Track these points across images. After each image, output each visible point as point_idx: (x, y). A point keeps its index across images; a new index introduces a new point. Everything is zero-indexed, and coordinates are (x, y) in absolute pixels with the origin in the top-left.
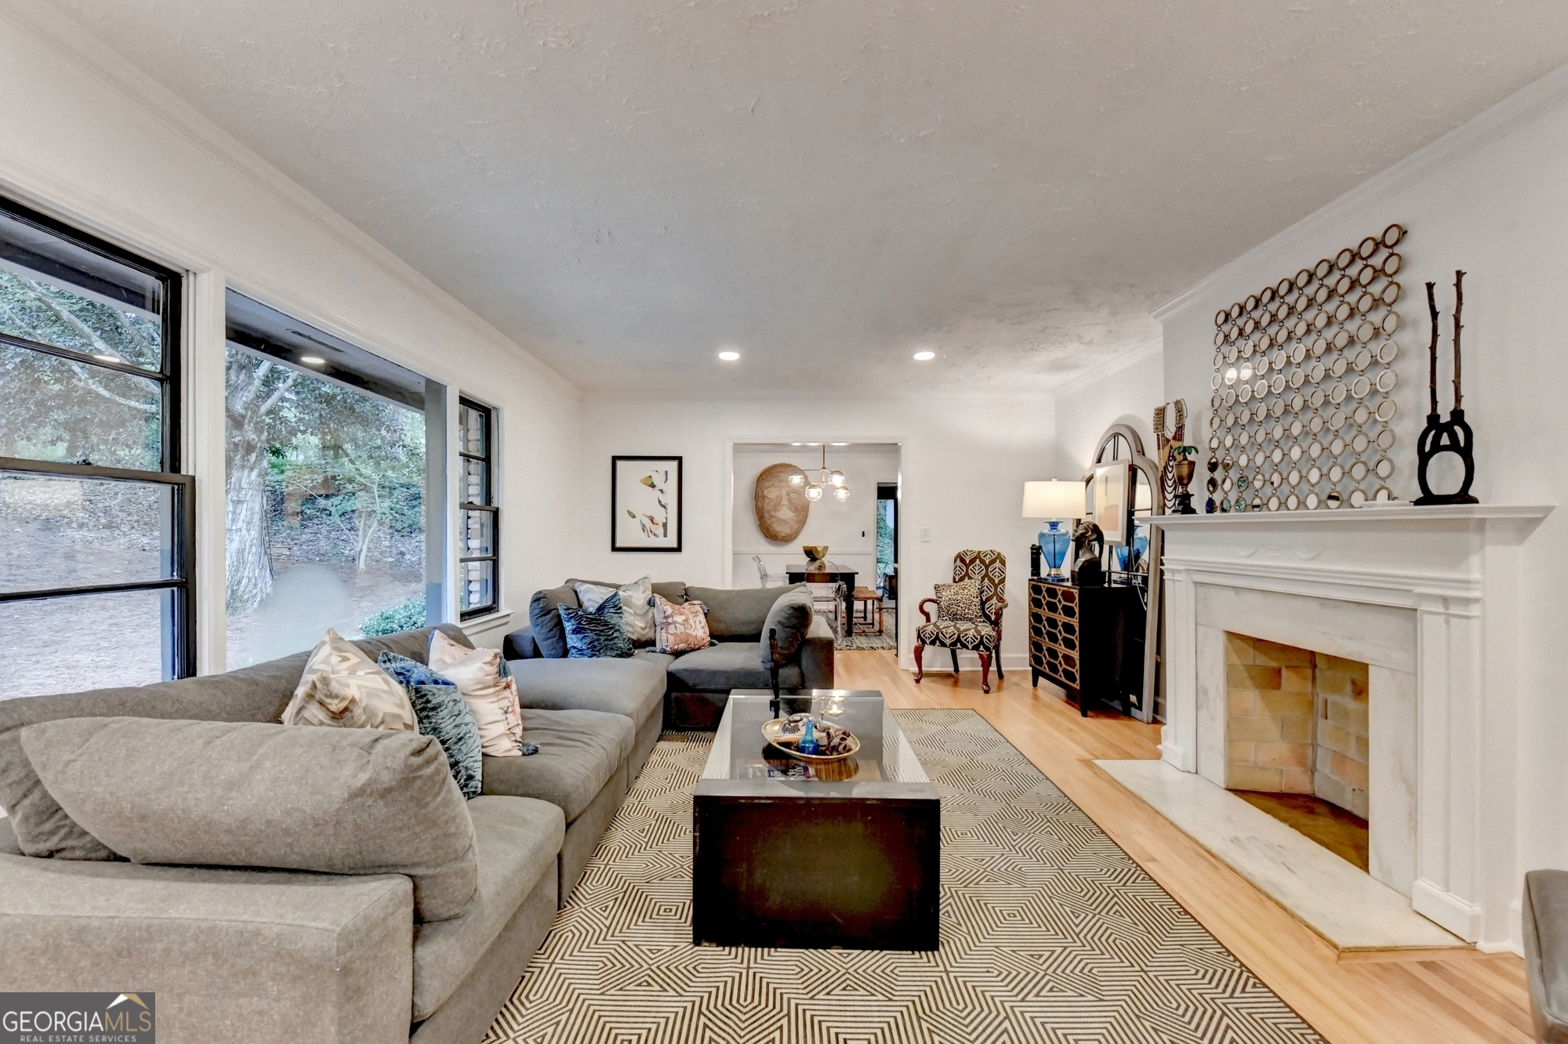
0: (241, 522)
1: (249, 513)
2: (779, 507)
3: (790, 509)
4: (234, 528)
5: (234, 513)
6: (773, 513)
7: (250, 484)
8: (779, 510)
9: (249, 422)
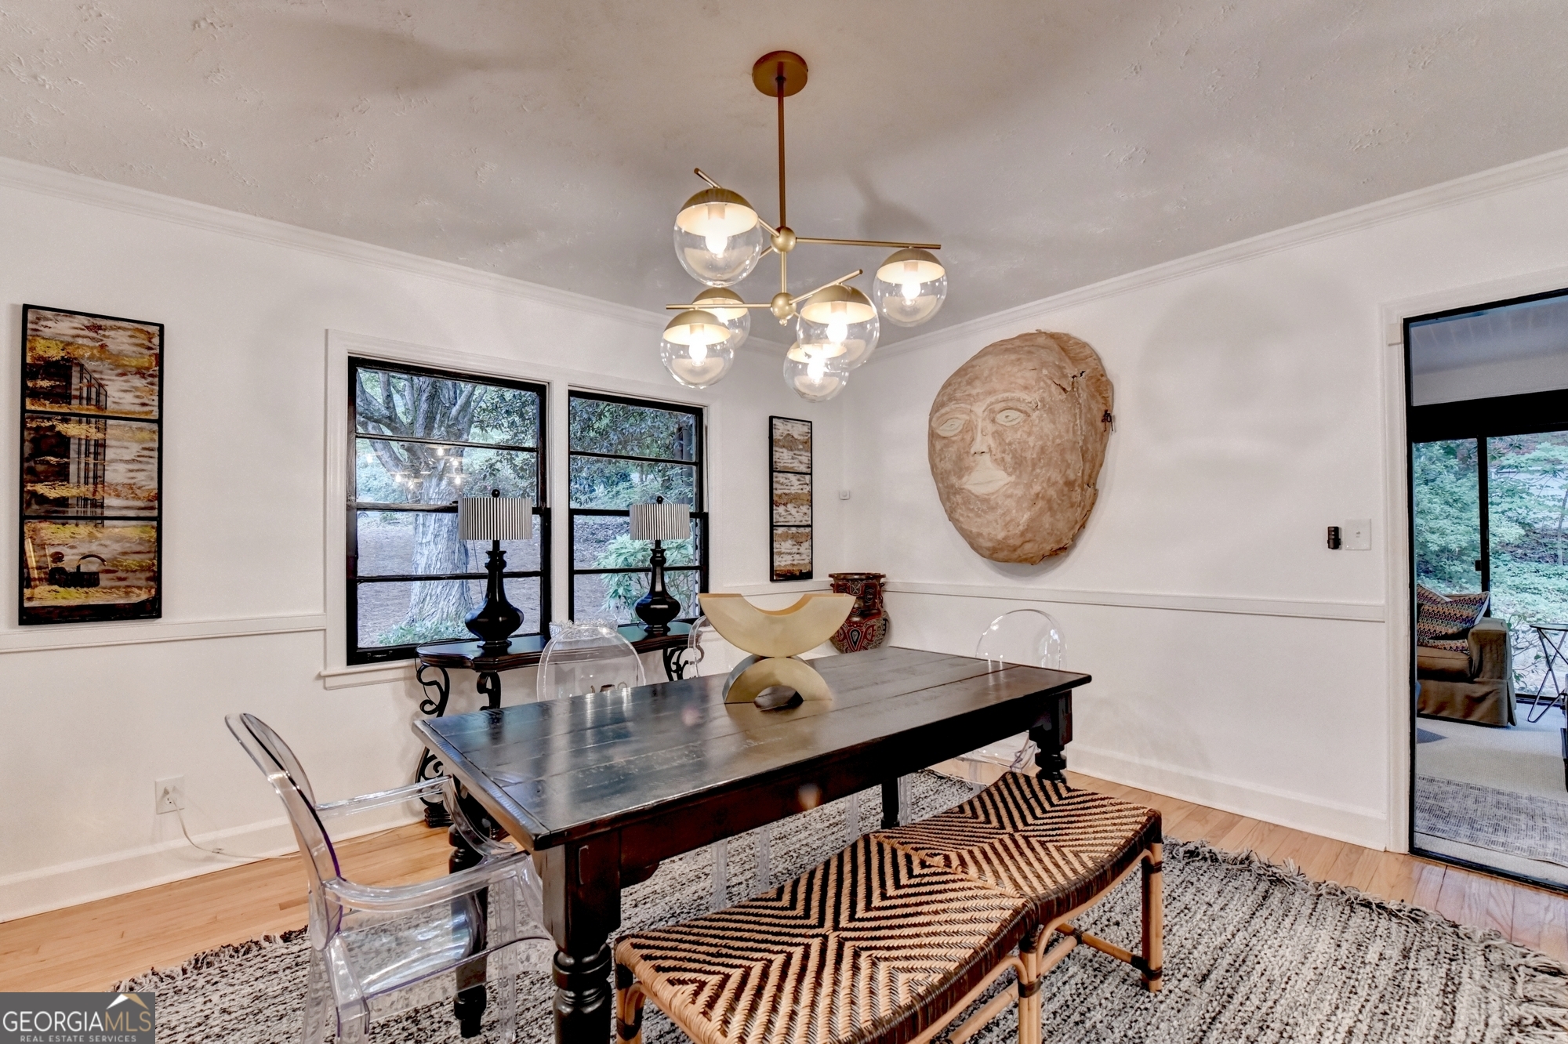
0: (429, 534)
1: (437, 525)
2: (968, 461)
3: (1000, 462)
4: (424, 541)
5: (424, 524)
6: (954, 480)
7: (439, 494)
8: (969, 469)
9: (440, 427)
